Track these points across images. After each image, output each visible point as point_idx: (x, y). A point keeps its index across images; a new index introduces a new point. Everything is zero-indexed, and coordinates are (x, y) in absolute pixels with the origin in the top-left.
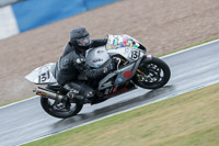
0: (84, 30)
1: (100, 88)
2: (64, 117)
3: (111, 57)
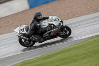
0: (40, 13)
1: (44, 36)
3: (50, 24)
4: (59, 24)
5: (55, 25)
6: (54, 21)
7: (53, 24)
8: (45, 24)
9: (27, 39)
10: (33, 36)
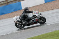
1: (30, 22)
2: (20, 28)
4: (39, 15)
6: (36, 13)
9: (20, 24)
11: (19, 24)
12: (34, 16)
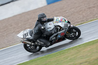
0: (44, 14)
3: (55, 26)
4: (66, 25)
5: (62, 26)
6: (60, 22)
7: (59, 26)
8: (50, 26)
9: (33, 44)
10: (38, 41)
11: (31, 45)
12: (56, 27)
